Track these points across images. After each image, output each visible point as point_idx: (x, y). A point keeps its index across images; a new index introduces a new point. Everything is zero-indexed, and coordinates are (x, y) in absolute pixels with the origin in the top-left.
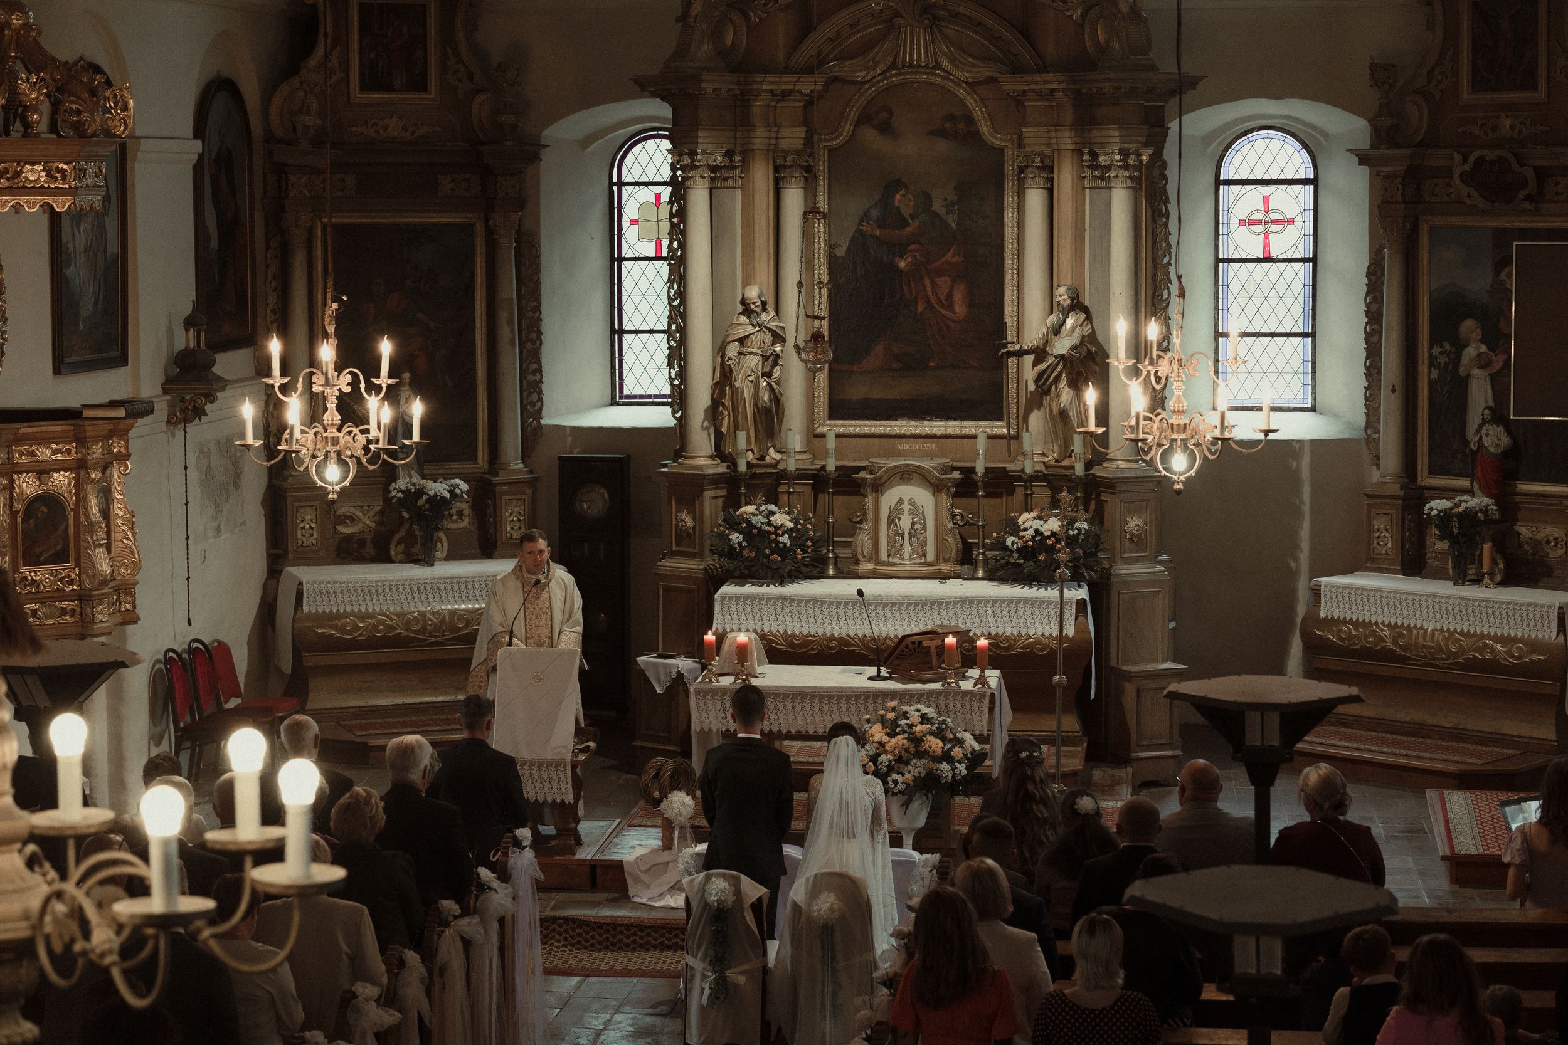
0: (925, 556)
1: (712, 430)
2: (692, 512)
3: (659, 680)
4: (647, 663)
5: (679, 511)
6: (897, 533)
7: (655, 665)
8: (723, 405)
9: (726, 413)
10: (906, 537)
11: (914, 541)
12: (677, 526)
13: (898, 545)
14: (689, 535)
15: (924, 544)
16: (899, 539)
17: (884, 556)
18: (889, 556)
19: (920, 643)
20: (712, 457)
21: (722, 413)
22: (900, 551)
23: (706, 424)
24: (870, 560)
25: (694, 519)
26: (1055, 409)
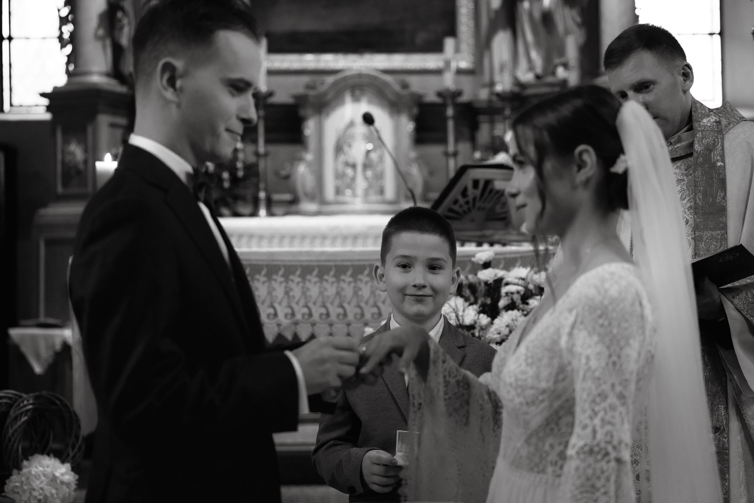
0: (381, 192)
1: (108, 42)
2: (83, 141)
3: (38, 356)
4: (23, 337)
5: (66, 142)
6: (347, 164)
7: (34, 338)
8: (122, 9)
9: (125, 21)
10: (359, 168)
11: (369, 173)
12: (63, 163)
13: (348, 181)
14: (79, 173)
15: (380, 176)
16: (349, 171)
17: (330, 193)
18: (338, 191)
19: (488, 182)
20: (108, 75)
21: (120, 20)
22: (351, 184)
23: (101, 32)
24: (312, 198)
25: (86, 151)
26: (537, 15)
